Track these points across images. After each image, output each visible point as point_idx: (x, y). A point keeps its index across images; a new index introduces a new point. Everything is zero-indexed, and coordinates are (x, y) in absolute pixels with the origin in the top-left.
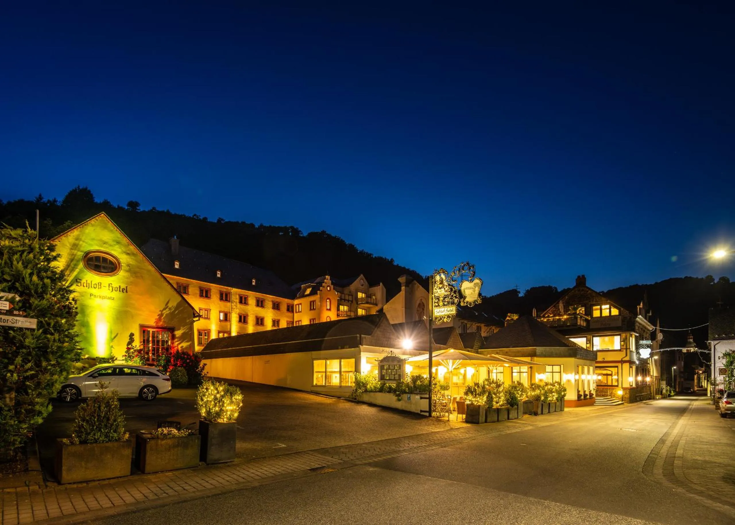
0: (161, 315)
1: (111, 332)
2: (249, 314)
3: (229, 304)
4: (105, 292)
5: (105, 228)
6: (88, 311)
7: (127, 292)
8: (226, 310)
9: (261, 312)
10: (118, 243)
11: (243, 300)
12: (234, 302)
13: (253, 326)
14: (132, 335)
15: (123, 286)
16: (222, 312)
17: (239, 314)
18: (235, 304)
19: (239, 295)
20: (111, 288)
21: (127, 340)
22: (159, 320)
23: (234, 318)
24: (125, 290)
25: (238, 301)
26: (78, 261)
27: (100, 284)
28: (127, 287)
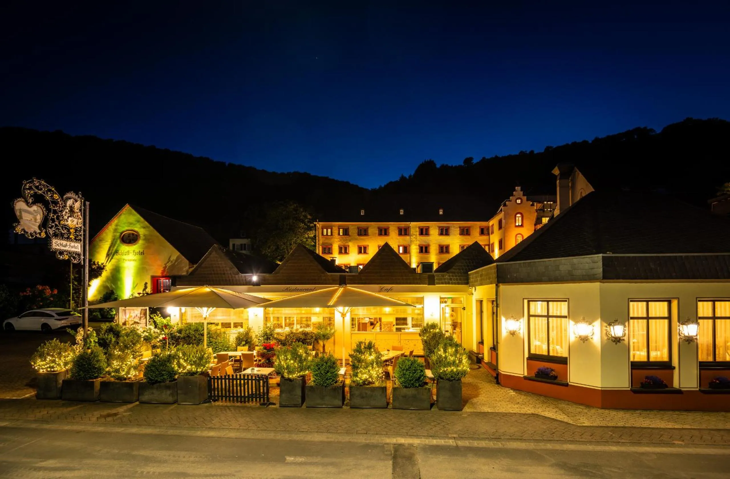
0: (165, 268)
1: (134, 283)
2: (431, 244)
3: (408, 238)
4: (132, 256)
5: (131, 213)
6: (122, 271)
7: (144, 254)
8: (405, 243)
9: (445, 240)
10: (138, 221)
11: (425, 232)
12: (414, 235)
13: (436, 255)
14: (146, 284)
15: (141, 251)
16: (401, 246)
17: (419, 246)
18: (414, 236)
19: (419, 227)
20: (134, 253)
21: (143, 287)
22: (163, 271)
23: (414, 249)
24: (142, 253)
25: (418, 233)
26: (117, 240)
27: (128, 251)
28: (143, 251)
